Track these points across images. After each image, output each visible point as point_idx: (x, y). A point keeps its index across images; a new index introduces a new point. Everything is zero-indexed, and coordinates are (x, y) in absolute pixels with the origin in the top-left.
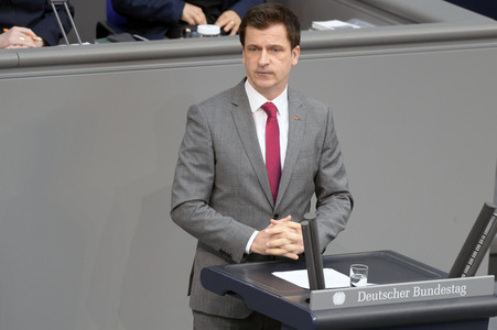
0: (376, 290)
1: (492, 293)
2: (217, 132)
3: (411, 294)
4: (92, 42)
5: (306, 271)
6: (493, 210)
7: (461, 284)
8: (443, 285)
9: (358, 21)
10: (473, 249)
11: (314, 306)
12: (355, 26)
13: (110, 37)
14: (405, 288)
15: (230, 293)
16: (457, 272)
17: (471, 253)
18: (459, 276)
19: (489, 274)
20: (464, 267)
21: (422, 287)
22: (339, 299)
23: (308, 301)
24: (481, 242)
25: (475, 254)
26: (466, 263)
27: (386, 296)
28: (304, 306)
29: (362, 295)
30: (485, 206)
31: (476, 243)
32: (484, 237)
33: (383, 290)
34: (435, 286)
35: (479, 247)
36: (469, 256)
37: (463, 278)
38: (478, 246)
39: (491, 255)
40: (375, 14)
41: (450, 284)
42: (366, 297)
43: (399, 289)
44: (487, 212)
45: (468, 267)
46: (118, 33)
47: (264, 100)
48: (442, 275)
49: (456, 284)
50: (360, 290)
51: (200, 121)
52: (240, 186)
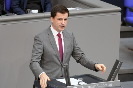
1: (119, 86)
2: (45, 43)
3: (96, 86)
6: (119, 61)
7: (110, 83)
8: (105, 83)
9: (78, 8)
10: (113, 73)
13: (6, 14)
14: (94, 85)
18: (110, 81)
19: (118, 80)
21: (99, 84)
24: (116, 71)
27: (89, 87)
30: (117, 60)
31: (114, 71)
32: (116, 69)
33: (88, 85)
34: (103, 84)
35: (115, 72)
36: (112, 75)
37: (111, 81)
39: (119, 74)
40: (83, 6)
41: (107, 83)
42: (83, 87)
43: (92, 85)
44: (117, 62)
45: (112, 78)
47: (58, 33)
49: (109, 83)
50: (81, 86)
51: (40, 40)
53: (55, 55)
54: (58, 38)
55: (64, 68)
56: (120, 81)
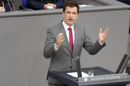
0: (96, 77)
1: (127, 78)
3: (105, 78)
4: (18, 11)
5: (77, 73)
6: (127, 55)
7: (119, 75)
8: (114, 76)
9: (90, 5)
10: (122, 66)
11: (79, 82)
12: (89, 6)
13: (23, 9)
14: (104, 77)
15: (56, 78)
16: (118, 72)
17: (121, 67)
18: (118, 73)
19: (126, 73)
20: (119, 71)
21: (108, 76)
22: (86, 80)
23: (77, 80)
24: (124, 64)
25: (122, 67)
26: (120, 70)
27: (99, 79)
28: (76, 82)
29: (92, 78)
30: (125, 54)
32: (125, 63)
33: (98, 77)
34: (112, 76)
36: (121, 68)
37: (119, 74)
38: (123, 65)
39: (126, 68)
41: (116, 76)
42: (93, 79)
43: (102, 77)
44: (126, 56)
46: (25, 8)
47: (68, 27)
48: (114, 73)
49: (117, 75)
50: (92, 77)
52: (63, 49)
53: (65, 47)
54: (69, 31)
55: (76, 61)
56: (128, 74)
